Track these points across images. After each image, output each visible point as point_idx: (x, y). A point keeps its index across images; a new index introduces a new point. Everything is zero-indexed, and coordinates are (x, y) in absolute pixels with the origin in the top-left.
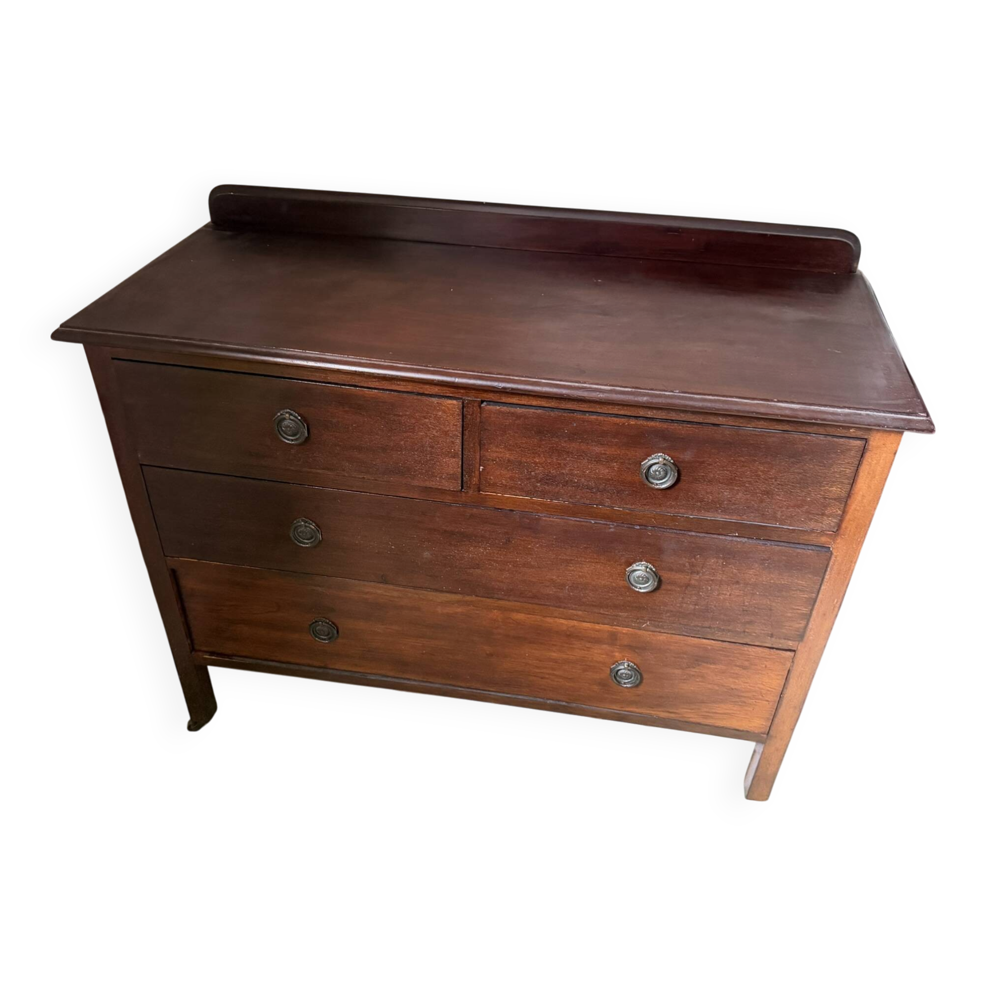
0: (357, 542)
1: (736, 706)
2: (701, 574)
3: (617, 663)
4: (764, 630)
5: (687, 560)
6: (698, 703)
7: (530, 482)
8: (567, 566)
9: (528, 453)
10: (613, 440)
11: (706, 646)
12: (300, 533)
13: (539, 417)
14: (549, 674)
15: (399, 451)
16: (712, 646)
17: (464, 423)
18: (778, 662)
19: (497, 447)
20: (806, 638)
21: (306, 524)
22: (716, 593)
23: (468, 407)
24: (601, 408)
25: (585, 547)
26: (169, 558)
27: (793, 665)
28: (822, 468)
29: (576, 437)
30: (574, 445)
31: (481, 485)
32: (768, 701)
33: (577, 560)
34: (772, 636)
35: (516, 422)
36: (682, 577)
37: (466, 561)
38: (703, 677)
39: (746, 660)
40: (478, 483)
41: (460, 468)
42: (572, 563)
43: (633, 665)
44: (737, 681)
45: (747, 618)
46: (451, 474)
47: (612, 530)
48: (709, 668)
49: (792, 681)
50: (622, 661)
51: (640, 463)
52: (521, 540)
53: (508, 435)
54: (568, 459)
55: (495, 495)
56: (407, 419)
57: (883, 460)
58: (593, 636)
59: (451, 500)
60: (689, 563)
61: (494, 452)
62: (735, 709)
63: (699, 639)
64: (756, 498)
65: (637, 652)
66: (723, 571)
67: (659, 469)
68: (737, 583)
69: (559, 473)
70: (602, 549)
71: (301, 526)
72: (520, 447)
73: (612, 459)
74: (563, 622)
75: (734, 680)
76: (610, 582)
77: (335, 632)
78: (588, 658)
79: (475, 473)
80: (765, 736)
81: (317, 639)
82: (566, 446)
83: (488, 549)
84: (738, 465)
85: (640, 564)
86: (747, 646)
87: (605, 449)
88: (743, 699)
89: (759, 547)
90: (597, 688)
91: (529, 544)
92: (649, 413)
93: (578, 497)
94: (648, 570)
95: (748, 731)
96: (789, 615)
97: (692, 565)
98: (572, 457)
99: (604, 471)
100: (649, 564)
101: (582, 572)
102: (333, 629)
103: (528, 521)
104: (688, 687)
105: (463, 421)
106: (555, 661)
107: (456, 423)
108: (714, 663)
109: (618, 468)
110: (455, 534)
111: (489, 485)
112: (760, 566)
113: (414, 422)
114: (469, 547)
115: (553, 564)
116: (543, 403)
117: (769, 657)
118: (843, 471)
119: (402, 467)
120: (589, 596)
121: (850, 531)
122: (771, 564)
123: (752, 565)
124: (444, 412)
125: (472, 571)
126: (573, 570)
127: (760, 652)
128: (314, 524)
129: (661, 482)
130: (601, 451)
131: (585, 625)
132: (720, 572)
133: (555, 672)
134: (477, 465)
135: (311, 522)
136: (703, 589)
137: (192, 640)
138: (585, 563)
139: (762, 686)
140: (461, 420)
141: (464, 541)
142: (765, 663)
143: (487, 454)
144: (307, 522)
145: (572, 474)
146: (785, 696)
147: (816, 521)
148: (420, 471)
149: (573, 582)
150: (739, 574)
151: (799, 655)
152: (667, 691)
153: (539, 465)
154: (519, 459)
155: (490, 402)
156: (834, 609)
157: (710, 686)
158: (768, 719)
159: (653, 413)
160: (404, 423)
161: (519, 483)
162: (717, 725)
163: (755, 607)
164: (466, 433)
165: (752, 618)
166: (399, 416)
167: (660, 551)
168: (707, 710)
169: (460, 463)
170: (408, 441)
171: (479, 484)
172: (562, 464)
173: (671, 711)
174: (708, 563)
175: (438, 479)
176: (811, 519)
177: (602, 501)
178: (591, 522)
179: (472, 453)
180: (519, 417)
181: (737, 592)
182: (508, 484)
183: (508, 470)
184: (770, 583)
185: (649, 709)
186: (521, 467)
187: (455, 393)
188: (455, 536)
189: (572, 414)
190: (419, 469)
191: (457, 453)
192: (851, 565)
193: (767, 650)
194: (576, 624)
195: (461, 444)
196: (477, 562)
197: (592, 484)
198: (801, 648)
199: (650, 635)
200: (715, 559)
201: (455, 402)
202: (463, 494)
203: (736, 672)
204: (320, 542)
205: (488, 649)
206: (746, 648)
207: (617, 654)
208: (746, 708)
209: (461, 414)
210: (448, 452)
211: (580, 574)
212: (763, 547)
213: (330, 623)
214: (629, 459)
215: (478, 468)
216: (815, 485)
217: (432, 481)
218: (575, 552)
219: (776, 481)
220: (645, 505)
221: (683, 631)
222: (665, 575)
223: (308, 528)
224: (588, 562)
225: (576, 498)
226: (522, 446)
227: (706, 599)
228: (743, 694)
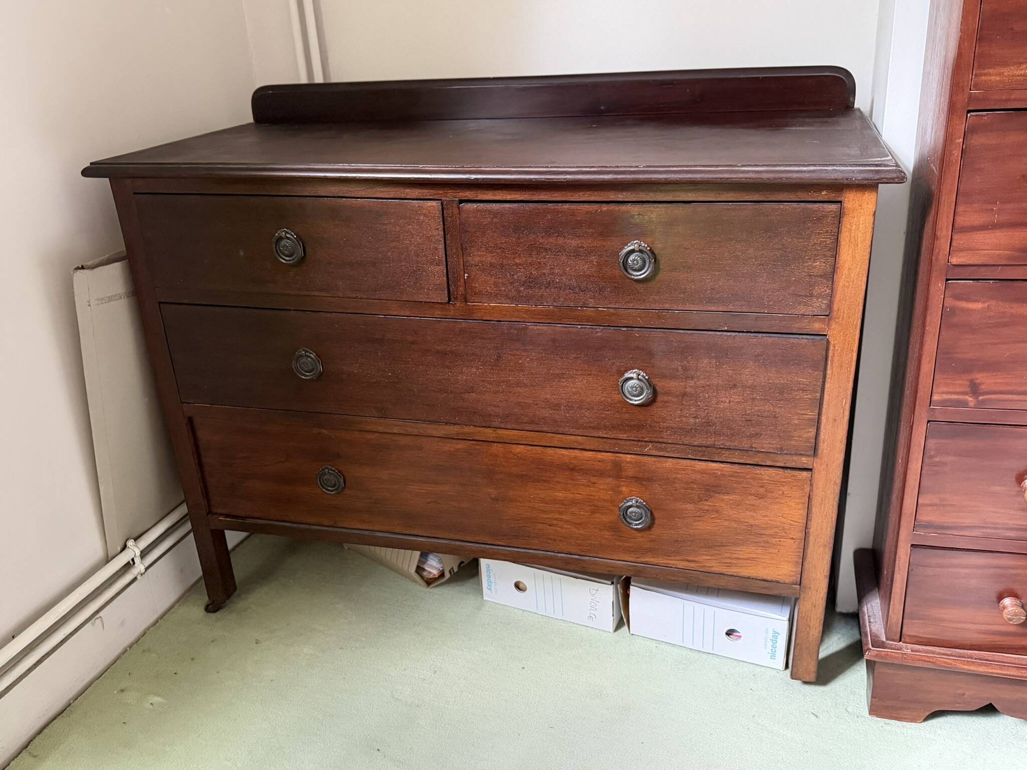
0: (355, 371)
1: (760, 548)
2: (696, 380)
3: (625, 501)
4: (773, 444)
5: (679, 364)
6: (717, 546)
7: (514, 287)
8: (559, 381)
9: (508, 254)
10: (588, 231)
11: (715, 471)
12: (302, 364)
13: (514, 212)
14: (556, 519)
15: (388, 263)
16: (722, 471)
17: (446, 227)
18: (795, 486)
19: (478, 250)
20: (820, 452)
21: (307, 354)
22: (714, 401)
23: (448, 208)
24: (572, 196)
25: (575, 357)
26: (185, 404)
27: (812, 488)
28: (800, 241)
29: (552, 230)
30: (551, 240)
31: (467, 295)
32: (792, 539)
33: (569, 374)
34: (782, 451)
35: (494, 220)
36: (677, 384)
37: (460, 385)
38: (717, 511)
39: (760, 487)
40: (464, 293)
41: (446, 276)
42: (564, 378)
43: (642, 501)
44: (755, 515)
45: (752, 430)
46: (437, 285)
47: (599, 334)
48: (723, 500)
49: (814, 509)
50: (629, 498)
51: (618, 254)
52: (512, 355)
53: (487, 236)
54: (547, 257)
55: (481, 305)
56: (392, 227)
57: (862, 224)
58: (596, 467)
59: (440, 315)
60: (681, 366)
61: (478, 257)
62: (759, 551)
63: (707, 463)
64: (739, 282)
65: (644, 485)
66: (718, 373)
67: (636, 258)
68: (735, 386)
69: (540, 274)
70: (592, 358)
71: (301, 356)
72: (500, 248)
73: (590, 252)
74: (564, 453)
75: (752, 513)
76: (605, 397)
77: (342, 480)
78: (595, 496)
79: (460, 282)
80: (798, 588)
81: (324, 490)
82: (544, 242)
83: (481, 369)
84: (715, 246)
85: (633, 372)
86: (759, 467)
87: (582, 241)
88: (765, 539)
89: (750, 340)
90: (608, 533)
91: (520, 359)
92: (620, 196)
93: (562, 299)
94: (639, 377)
95: (778, 582)
96: (796, 422)
97: (685, 369)
98: (550, 255)
99: (583, 267)
100: (641, 372)
101: (575, 388)
102: (339, 477)
103: (516, 332)
104: (703, 527)
105: (444, 224)
106: (562, 502)
107: (437, 227)
108: (728, 493)
109: (596, 262)
110: (447, 354)
111: (475, 294)
112: (756, 364)
113: (399, 229)
114: (462, 368)
115: (545, 381)
116: (516, 196)
117: (784, 480)
118: (823, 242)
119: (391, 280)
120: (586, 417)
121: (843, 312)
122: (767, 360)
123: (747, 363)
124: (425, 216)
125: (466, 396)
126: (566, 386)
127: (774, 474)
128: (315, 355)
129: (640, 271)
130: (578, 244)
131: (586, 452)
132: (715, 375)
133: (562, 517)
134: (462, 273)
135: (311, 352)
136: (700, 397)
137: (209, 501)
138: (577, 377)
139: (783, 520)
140: (442, 223)
141: (457, 361)
142: (782, 488)
143: (470, 259)
144: (308, 352)
145: (552, 274)
146: (811, 531)
147: (806, 304)
148: (408, 283)
149: (567, 400)
150: (734, 376)
152: (682, 532)
153: (520, 267)
154: (501, 262)
155: (466, 201)
157: (726, 523)
158: (797, 562)
159: (623, 195)
160: (390, 232)
161: (503, 289)
162: (742, 574)
163: (758, 416)
164: (448, 237)
165: (757, 429)
166: (384, 224)
167: (651, 354)
168: (729, 556)
169: (445, 271)
170: (394, 252)
171: (466, 294)
172: (542, 263)
173: (689, 559)
174: (701, 365)
175: (426, 290)
176: (800, 303)
177: (586, 302)
178: (577, 328)
179: (455, 259)
180: (495, 214)
181: (737, 399)
182: (492, 291)
183: (491, 275)
184: (770, 383)
185: (665, 557)
186: (504, 271)
187: (435, 195)
188: (447, 356)
189: (545, 206)
190: (407, 281)
191: (441, 260)
192: (852, 355)
193: (781, 471)
194: (578, 454)
195: (444, 249)
196: (471, 385)
197: (574, 282)
198: (817, 465)
199: (654, 461)
200: (707, 359)
201: (434, 203)
202: (451, 307)
203: (752, 503)
204: (321, 374)
205: (493, 492)
206: (758, 470)
207: (624, 489)
208: (771, 550)
209: (441, 216)
210: (433, 259)
211: (574, 390)
212: (755, 340)
213: (336, 471)
214: (606, 251)
215: (463, 275)
216: (797, 261)
217: (421, 294)
218: (565, 364)
219: (756, 260)
220: (628, 302)
221: (688, 453)
222: (660, 384)
223: (309, 359)
224: (580, 375)
225: (559, 301)
226: (501, 246)
227: (705, 410)
228: (764, 532)
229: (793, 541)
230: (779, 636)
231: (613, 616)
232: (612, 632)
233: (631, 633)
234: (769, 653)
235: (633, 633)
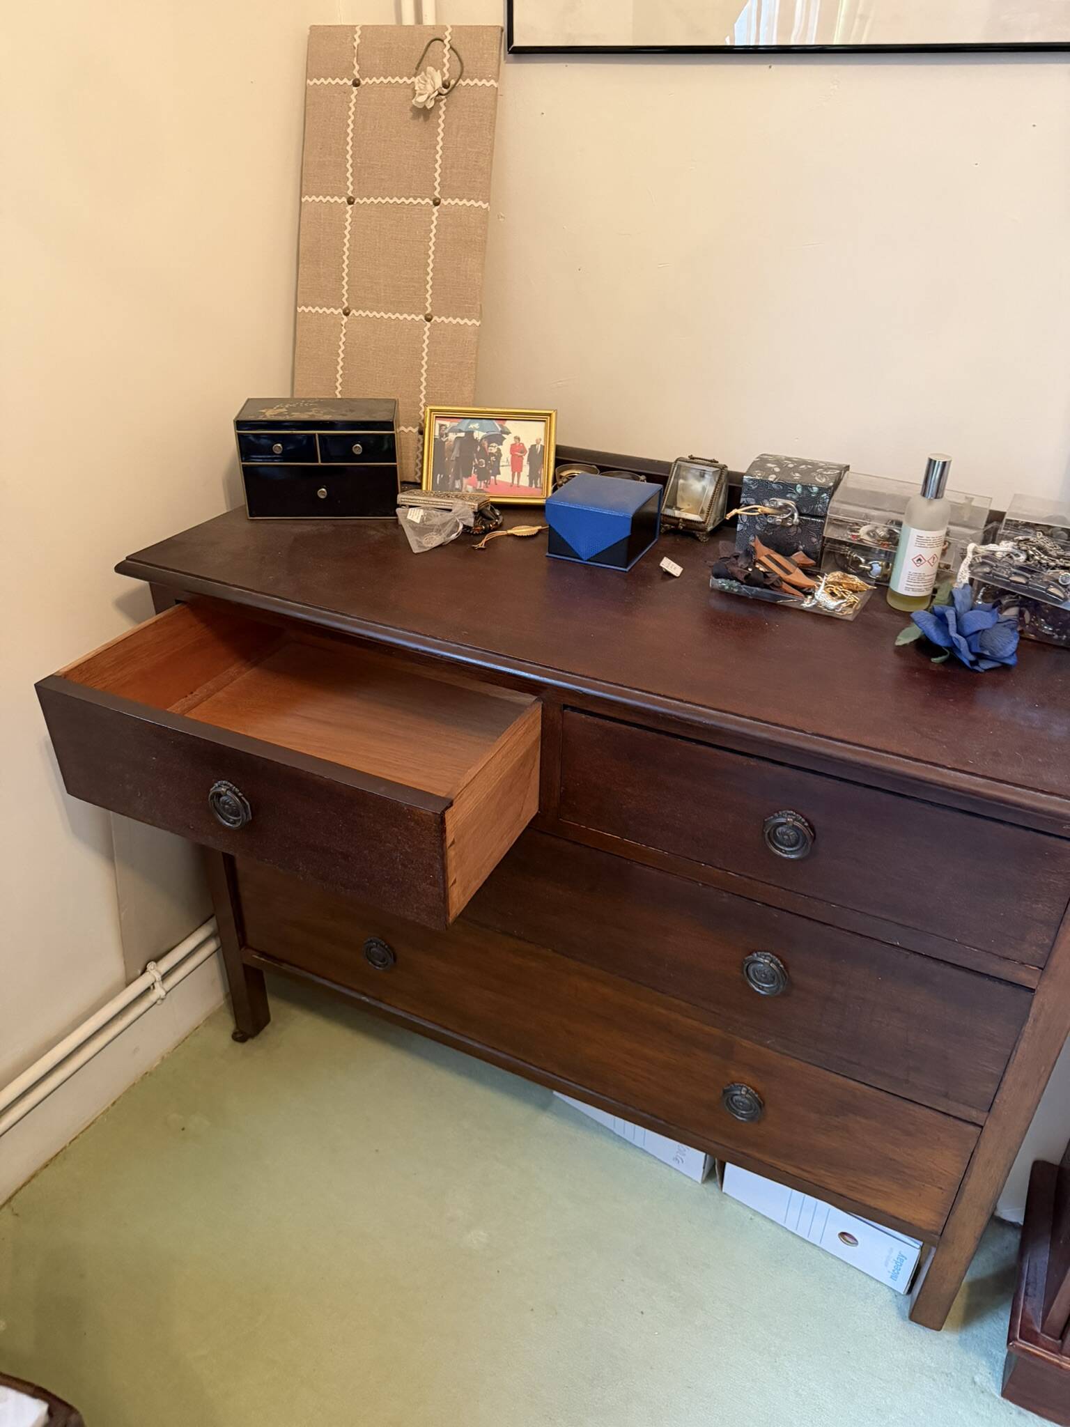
1: (895, 1184)
2: (847, 987)
3: (732, 1085)
4: (935, 1085)
5: (828, 963)
6: (841, 1166)
7: (621, 818)
8: (666, 938)
9: (620, 781)
10: (729, 782)
11: (855, 1091)
13: (632, 736)
14: (643, 1077)
16: (863, 1093)
17: (543, 729)
18: (956, 1136)
19: (583, 765)
20: (999, 1112)
22: (867, 1018)
23: (548, 709)
24: (711, 738)
25: (690, 916)
27: (978, 1146)
28: (1021, 873)
29: (679, 769)
30: (676, 779)
31: (562, 811)
32: (941, 1188)
33: (680, 931)
34: (946, 1096)
35: (606, 738)
36: (821, 985)
38: (848, 1131)
39: (910, 1123)
40: (558, 808)
42: (673, 934)
43: (754, 1092)
44: (897, 1149)
45: (912, 1063)
47: (724, 901)
48: (858, 1122)
49: (976, 1169)
50: (739, 1084)
51: (764, 820)
53: (596, 753)
54: (668, 796)
55: (576, 826)
58: (701, 1039)
60: (831, 967)
61: (580, 772)
62: (894, 1187)
63: (844, 1079)
65: (760, 1076)
66: (878, 989)
67: (789, 832)
68: (898, 1010)
69: (657, 812)
70: (713, 923)
72: (611, 771)
73: (728, 807)
74: (661, 1011)
75: (893, 1147)
76: (722, 970)
77: (392, 959)
78: (695, 1068)
79: (555, 794)
80: (937, 1237)
81: (370, 963)
82: (667, 780)
83: (569, 893)
85: (763, 955)
86: (912, 1103)
87: (719, 792)
88: (906, 1177)
90: (704, 1111)
92: (776, 755)
93: (683, 849)
94: (773, 965)
95: (912, 1224)
96: (972, 1071)
97: (835, 972)
98: (673, 795)
99: (715, 821)
100: (775, 957)
102: (389, 954)
103: (617, 868)
104: (829, 1142)
105: (542, 727)
106: (652, 1062)
108: (866, 1118)
109: (735, 821)
111: (571, 812)
112: (931, 993)
114: (546, 886)
115: (648, 930)
116: (638, 719)
117: (943, 1126)
118: (1052, 883)
120: (695, 985)
121: (1064, 971)
122: (946, 995)
123: (920, 989)
126: (674, 944)
127: (930, 1116)
129: (791, 849)
130: (712, 793)
131: (690, 1021)
132: (874, 989)
133: (651, 1077)
134: (558, 786)
136: (850, 1008)
137: (243, 935)
138: (690, 937)
139: (933, 1166)
142: (938, 1133)
143: (570, 772)
145: (674, 817)
146: (967, 1188)
147: (1014, 947)
149: (674, 959)
150: (900, 998)
151: (987, 1133)
152: (799, 1139)
153: (632, 798)
154: (608, 786)
155: (574, 709)
156: (1039, 1080)
157: (859, 1148)
158: (941, 1214)
159: (781, 756)
161: (607, 816)
162: (868, 1203)
163: (923, 1050)
164: (546, 743)
165: (919, 1064)
167: (791, 941)
168: (855, 1180)
172: (661, 802)
173: (803, 1167)
174: (857, 974)
176: (1006, 943)
177: (714, 861)
178: (699, 887)
179: (552, 768)
180: (608, 733)
181: (898, 1023)
182: (593, 815)
183: (594, 797)
184: (946, 1020)
185: (773, 1156)
186: (612, 797)
189: (674, 740)
192: (1066, 1021)
193: (940, 1116)
194: (680, 1019)
197: (699, 835)
198: (992, 1125)
199: (777, 1056)
200: (867, 970)
202: (540, 818)
203: (896, 1136)
206: (910, 1106)
207: (734, 1073)
208: (910, 1191)
211: (684, 950)
212: (934, 967)
213: (387, 947)
214: (751, 811)
216: (1011, 896)
218: (677, 920)
220: (770, 877)
221: (822, 1061)
222: (797, 977)
224: (694, 936)
225: (680, 851)
227: (854, 1023)
228: (906, 1170)
229: (942, 1191)
230: (905, 1261)
231: (704, 1168)
232: (700, 1182)
233: (723, 1191)
234: (889, 1272)
235: (727, 1192)
